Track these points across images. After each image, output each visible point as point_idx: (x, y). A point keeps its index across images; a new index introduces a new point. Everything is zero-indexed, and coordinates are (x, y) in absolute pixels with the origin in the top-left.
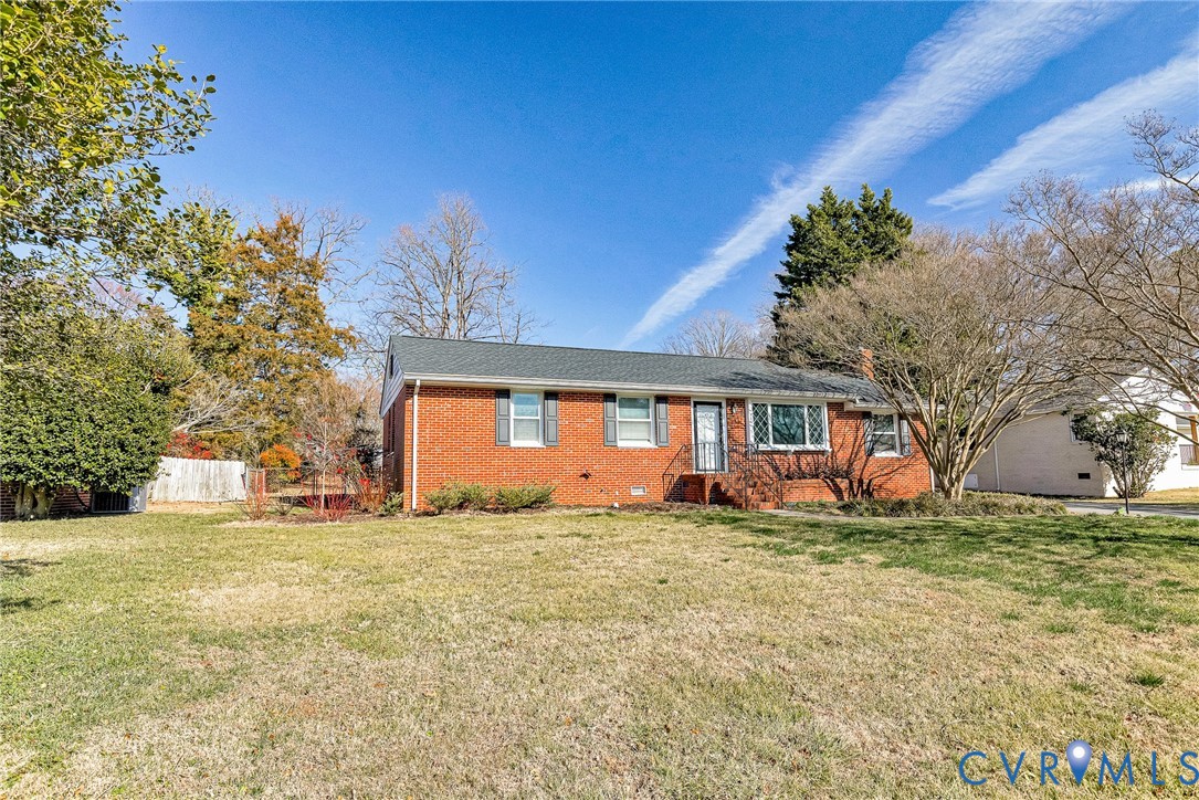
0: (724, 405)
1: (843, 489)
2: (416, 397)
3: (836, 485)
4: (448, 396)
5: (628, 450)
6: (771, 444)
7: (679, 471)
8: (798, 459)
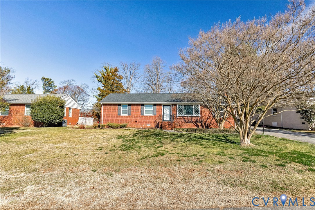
0: (171, 106)
1: (199, 125)
2: (103, 106)
3: (197, 124)
4: (109, 106)
5: (146, 116)
6: (183, 114)
7: (158, 121)
8: (191, 118)
